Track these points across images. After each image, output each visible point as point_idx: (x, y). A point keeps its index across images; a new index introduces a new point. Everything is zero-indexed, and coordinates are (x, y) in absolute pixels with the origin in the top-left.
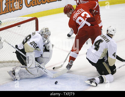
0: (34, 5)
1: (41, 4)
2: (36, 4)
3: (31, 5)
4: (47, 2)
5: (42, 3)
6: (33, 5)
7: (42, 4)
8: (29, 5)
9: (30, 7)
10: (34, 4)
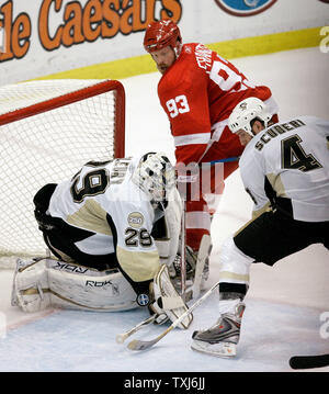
0: (70, 41)
1: (100, 39)
2: (78, 37)
3: (61, 43)
4: (119, 30)
5: (100, 35)
6: (68, 40)
7: (103, 38)
8: (52, 40)
9: (57, 48)
10: (72, 36)
